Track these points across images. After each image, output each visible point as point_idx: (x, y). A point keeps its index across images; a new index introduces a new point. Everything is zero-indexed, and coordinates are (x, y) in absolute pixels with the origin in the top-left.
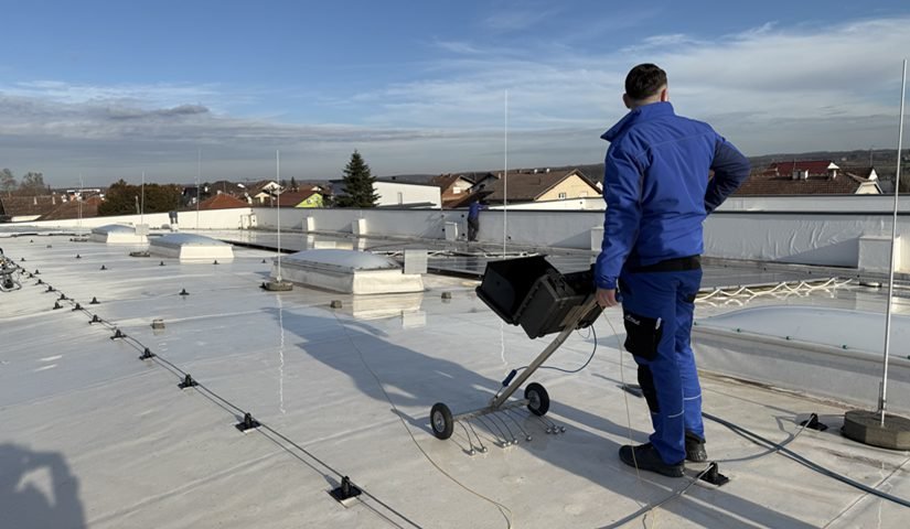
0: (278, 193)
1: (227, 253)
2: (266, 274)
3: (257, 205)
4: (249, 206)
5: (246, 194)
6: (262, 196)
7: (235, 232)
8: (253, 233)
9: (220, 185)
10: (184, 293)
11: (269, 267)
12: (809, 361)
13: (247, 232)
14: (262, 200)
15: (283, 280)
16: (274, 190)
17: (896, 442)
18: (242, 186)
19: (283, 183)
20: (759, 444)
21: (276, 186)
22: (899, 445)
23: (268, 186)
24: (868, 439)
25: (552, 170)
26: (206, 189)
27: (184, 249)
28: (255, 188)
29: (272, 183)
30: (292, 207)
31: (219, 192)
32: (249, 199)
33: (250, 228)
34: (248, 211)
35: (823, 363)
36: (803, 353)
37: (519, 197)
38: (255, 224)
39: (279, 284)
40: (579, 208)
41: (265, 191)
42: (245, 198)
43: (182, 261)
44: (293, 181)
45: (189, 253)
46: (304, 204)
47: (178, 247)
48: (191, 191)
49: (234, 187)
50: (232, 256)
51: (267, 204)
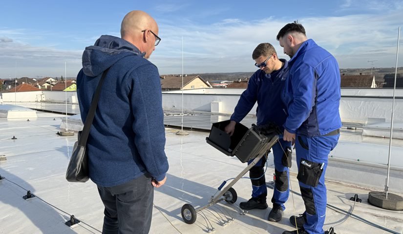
0: (54, 83)
1: (34, 115)
2: (58, 127)
3: (43, 90)
4: (40, 90)
5: (38, 84)
6: (46, 85)
7: (35, 103)
8: (44, 104)
9: (23, 79)
10: (14, 138)
11: (59, 122)
12: (342, 167)
13: (40, 104)
14: (46, 87)
15: (69, 130)
16: (52, 82)
17: (396, 207)
18: (36, 80)
19: (56, 79)
20: (339, 212)
21: (53, 80)
22: (397, 208)
23: (48, 80)
24: (383, 206)
25: (188, 75)
26: (16, 81)
27: (10, 113)
28: (42, 81)
29: (51, 79)
30: (62, 90)
31: (23, 83)
32: (39, 86)
33: (41, 101)
34: (40, 92)
35: (348, 168)
36: (339, 163)
37: (174, 87)
38: (44, 99)
39: (67, 133)
40: (203, 93)
41: (47, 83)
42: (37, 86)
43: (8, 120)
44: (62, 78)
45: (12, 115)
46: (68, 89)
47: (6, 112)
48: (7, 82)
49: (31, 80)
50: (37, 117)
51: (49, 89)
